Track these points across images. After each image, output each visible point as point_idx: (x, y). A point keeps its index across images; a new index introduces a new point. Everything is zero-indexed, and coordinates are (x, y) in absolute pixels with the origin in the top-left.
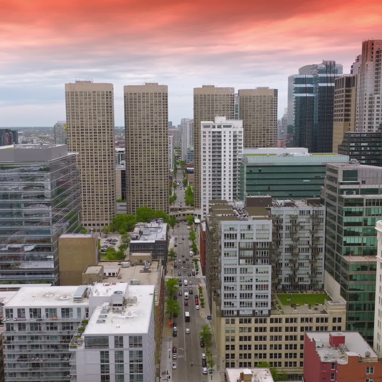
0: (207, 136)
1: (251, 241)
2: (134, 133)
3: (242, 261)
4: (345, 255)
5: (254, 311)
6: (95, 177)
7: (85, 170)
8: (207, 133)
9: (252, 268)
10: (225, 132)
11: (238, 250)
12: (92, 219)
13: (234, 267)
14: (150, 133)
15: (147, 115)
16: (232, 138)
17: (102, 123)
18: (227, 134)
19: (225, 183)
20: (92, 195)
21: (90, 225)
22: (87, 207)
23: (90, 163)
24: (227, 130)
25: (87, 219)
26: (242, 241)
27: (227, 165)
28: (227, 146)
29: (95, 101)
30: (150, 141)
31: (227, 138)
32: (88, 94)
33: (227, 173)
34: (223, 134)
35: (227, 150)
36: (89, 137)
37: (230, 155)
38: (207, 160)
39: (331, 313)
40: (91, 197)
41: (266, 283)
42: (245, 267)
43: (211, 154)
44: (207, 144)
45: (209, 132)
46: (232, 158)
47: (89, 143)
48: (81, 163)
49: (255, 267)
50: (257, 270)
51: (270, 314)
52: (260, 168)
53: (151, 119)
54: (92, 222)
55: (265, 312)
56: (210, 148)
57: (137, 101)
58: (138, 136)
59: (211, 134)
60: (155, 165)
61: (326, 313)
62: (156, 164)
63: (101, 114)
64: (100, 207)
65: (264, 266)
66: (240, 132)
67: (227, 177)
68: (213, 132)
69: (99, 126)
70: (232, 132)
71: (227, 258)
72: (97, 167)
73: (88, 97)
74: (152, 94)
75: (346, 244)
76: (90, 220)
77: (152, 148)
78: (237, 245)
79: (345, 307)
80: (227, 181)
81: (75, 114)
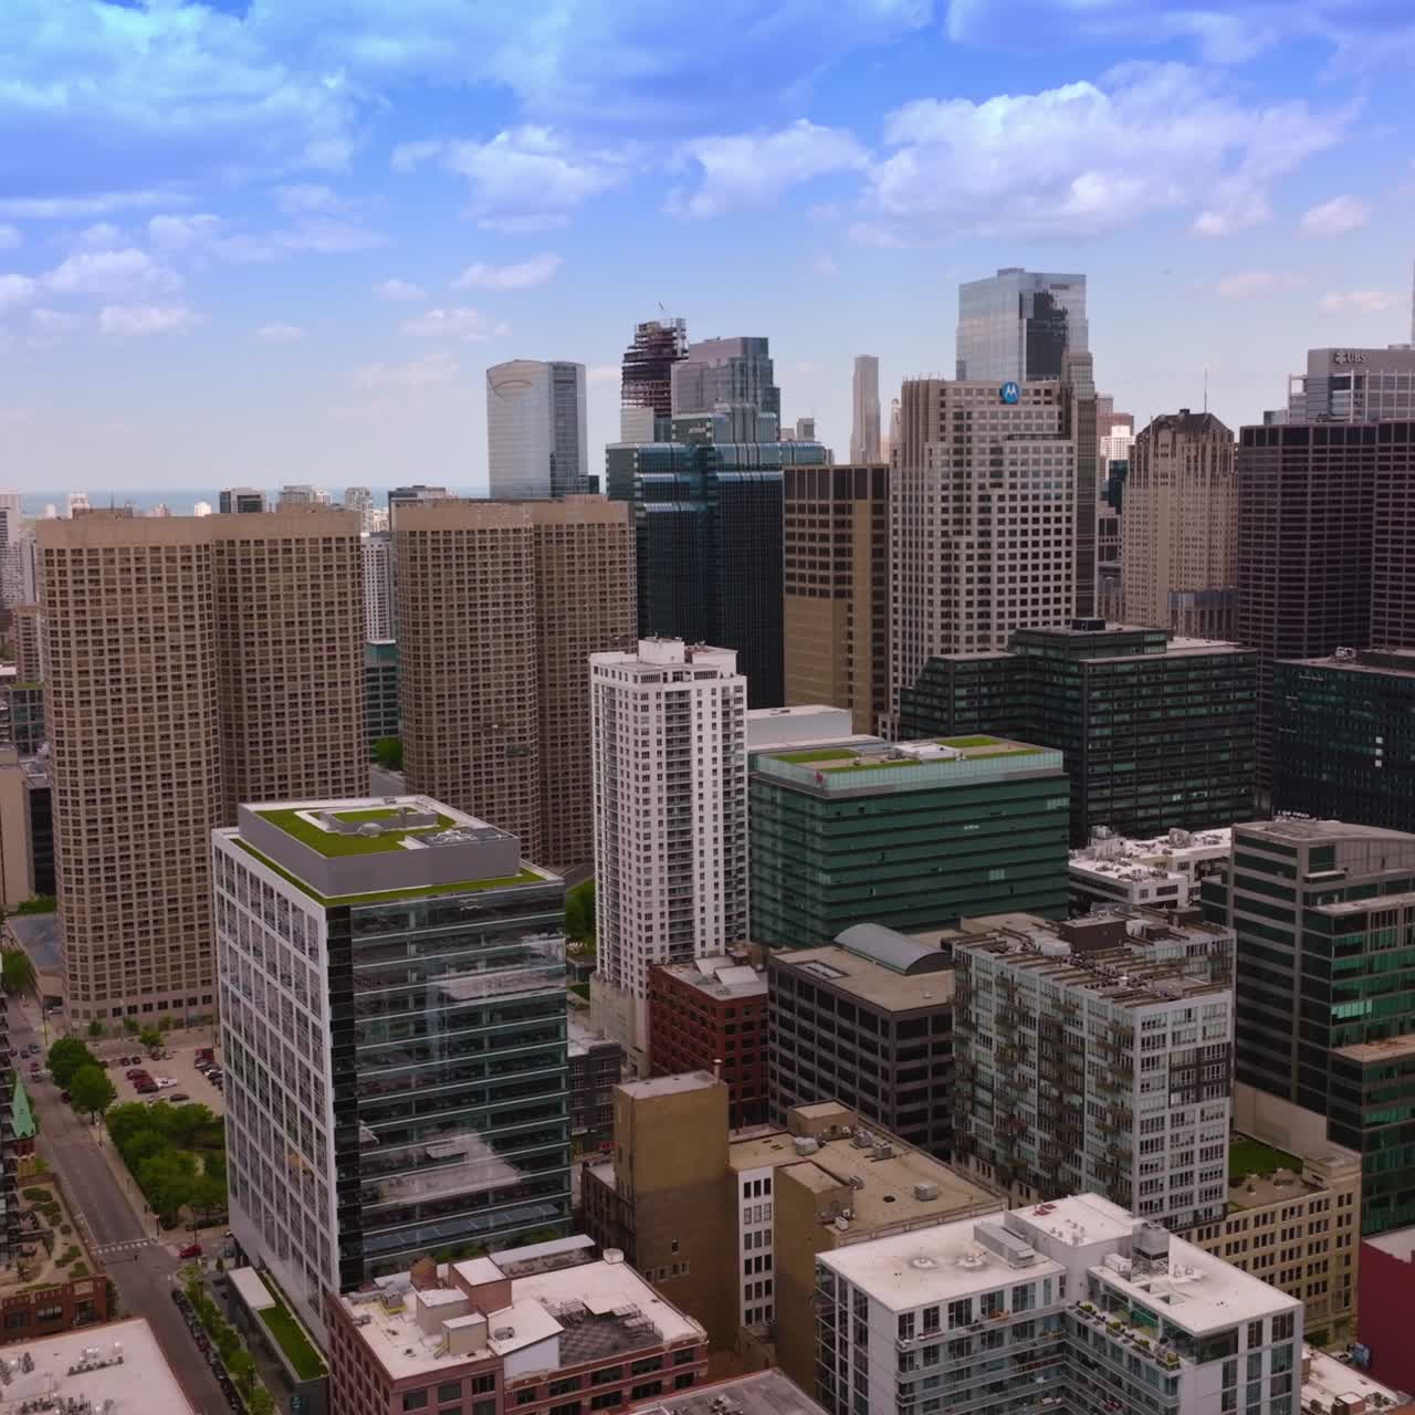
0: (652, 707)
1: (1192, 1046)
2: (258, 676)
3: (1176, 1098)
4: (1334, 1046)
5: (1196, 1212)
6: (162, 840)
7: (126, 818)
8: (652, 697)
9: (1193, 1110)
10: (699, 693)
11: (1167, 1072)
12: (154, 984)
13: (1158, 1114)
14: (312, 672)
15: (300, 614)
16: (719, 709)
17: (183, 652)
18: (707, 698)
19: (702, 842)
20: (154, 904)
21: (148, 1008)
22: (137, 949)
23: (144, 792)
24: (706, 684)
25: (139, 987)
26: (1176, 1049)
27: (708, 790)
28: (707, 732)
29: (160, 579)
30: (313, 699)
31: (707, 709)
32: (132, 556)
33: (708, 813)
34: (694, 699)
35: (707, 744)
36: (140, 705)
37: (715, 759)
38: (654, 778)
39: (1336, 1187)
40: (151, 909)
41: (1218, 1142)
42: (1181, 1110)
43: (664, 759)
44: (653, 732)
45: (658, 695)
46: (720, 766)
47: (141, 724)
48: (114, 795)
49: (1198, 1107)
50: (1202, 1113)
51: (1226, 1213)
52: (861, 805)
53: (314, 623)
54: (154, 998)
55: (1217, 1212)
56: (659, 742)
57: (267, 565)
58: (272, 684)
59: (663, 701)
60: (330, 778)
61: (1321, 1189)
62: (334, 773)
63: (182, 623)
64: (182, 943)
65: (1215, 1102)
66: (738, 689)
67: (708, 824)
68: (668, 695)
69: (174, 662)
70: (719, 692)
71: (1147, 1095)
72: (171, 804)
73: (133, 565)
74: (314, 541)
75: (1337, 1021)
76: (147, 990)
77: (318, 721)
78: (1165, 1061)
79: (1358, 1167)
80: (709, 835)
81: (89, 627)
